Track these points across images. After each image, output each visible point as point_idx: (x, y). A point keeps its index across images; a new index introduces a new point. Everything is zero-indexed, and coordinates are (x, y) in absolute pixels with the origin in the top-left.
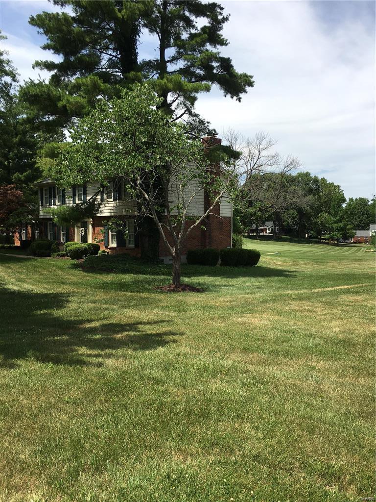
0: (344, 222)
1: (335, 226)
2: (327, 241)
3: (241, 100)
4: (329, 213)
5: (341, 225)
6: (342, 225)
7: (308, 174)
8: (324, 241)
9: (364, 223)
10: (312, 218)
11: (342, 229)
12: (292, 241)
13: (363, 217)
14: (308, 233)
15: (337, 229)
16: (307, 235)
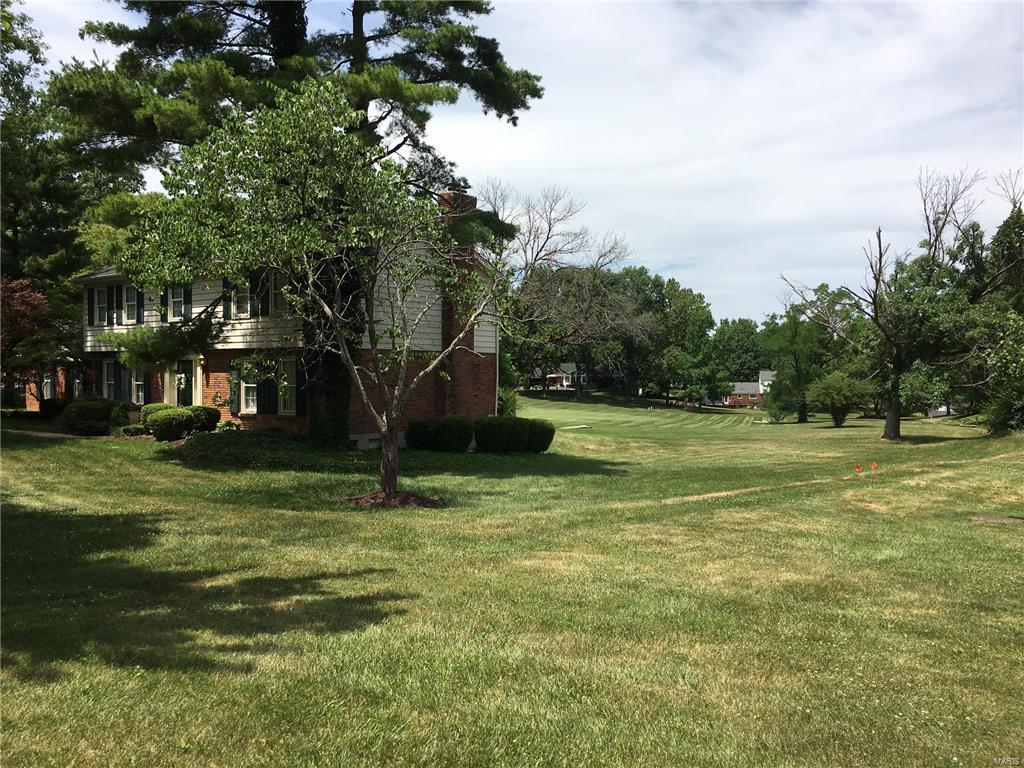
0: (712, 365)
1: (695, 372)
2: (681, 403)
3: (518, 122)
4: (684, 348)
5: (706, 370)
6: (708, 373)
7: (642, 271)
8: (674, 402)
9: (748, 368)
10: (651, 358)
11: (709, 380)
12: (613, 402)
13: (748, 357)
14: (643, 387)
15: (699, 379)
16: (640, 391)
